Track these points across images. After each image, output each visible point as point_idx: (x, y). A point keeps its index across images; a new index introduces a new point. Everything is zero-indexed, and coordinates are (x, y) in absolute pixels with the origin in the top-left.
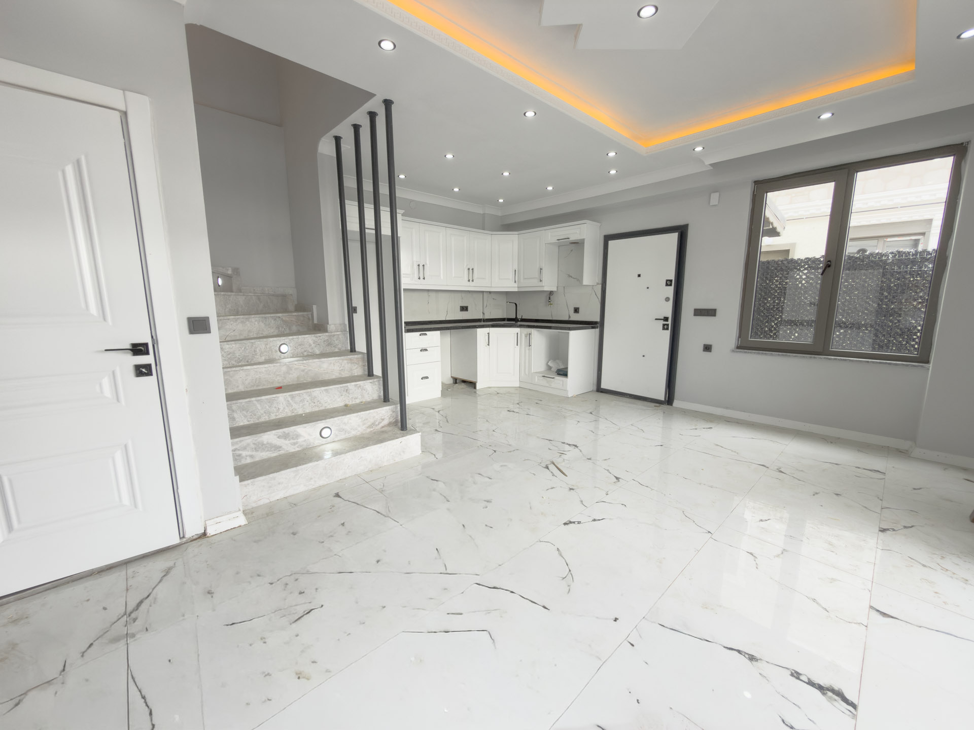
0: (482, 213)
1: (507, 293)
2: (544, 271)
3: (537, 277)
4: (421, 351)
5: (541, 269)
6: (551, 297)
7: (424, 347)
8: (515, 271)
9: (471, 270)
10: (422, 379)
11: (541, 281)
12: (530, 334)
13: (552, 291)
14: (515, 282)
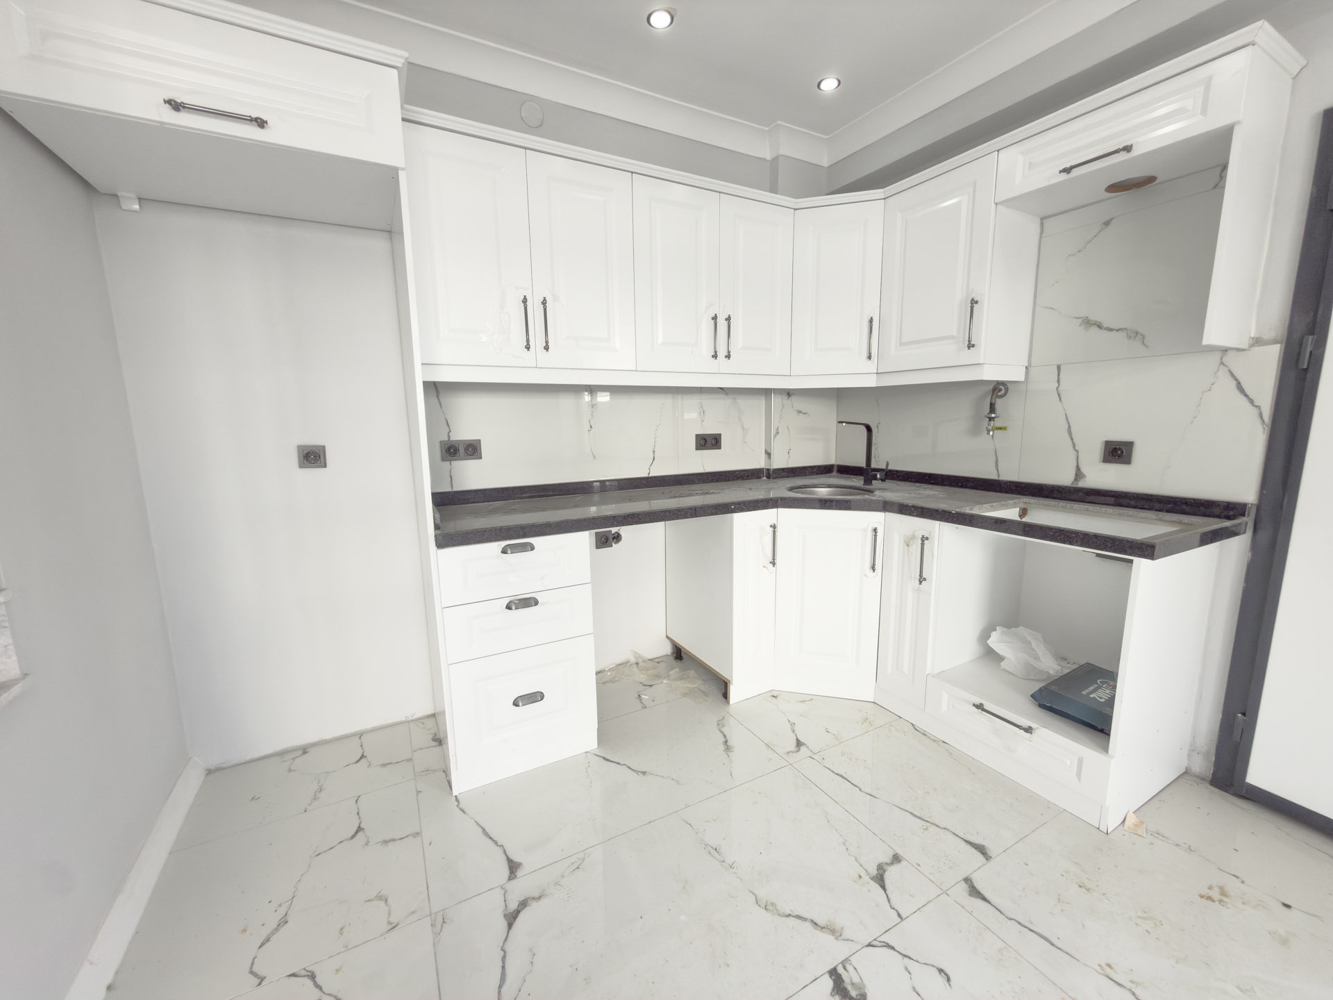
0: (768, 156)
1: (839, 395)
2: (984, 313)
3: (955, 334)
4: (509, 607)
5: (974, 302)
6: (999, 403)
7: (523, 591)
8: (871, 321)
9: (722, 324)
10: (516, 704)
11: (970, 346)
12: (924, 539)
13: (1003, 383)
14: (870, 358)
